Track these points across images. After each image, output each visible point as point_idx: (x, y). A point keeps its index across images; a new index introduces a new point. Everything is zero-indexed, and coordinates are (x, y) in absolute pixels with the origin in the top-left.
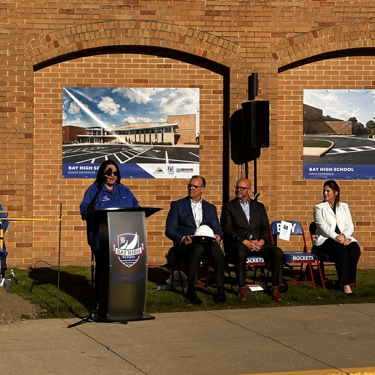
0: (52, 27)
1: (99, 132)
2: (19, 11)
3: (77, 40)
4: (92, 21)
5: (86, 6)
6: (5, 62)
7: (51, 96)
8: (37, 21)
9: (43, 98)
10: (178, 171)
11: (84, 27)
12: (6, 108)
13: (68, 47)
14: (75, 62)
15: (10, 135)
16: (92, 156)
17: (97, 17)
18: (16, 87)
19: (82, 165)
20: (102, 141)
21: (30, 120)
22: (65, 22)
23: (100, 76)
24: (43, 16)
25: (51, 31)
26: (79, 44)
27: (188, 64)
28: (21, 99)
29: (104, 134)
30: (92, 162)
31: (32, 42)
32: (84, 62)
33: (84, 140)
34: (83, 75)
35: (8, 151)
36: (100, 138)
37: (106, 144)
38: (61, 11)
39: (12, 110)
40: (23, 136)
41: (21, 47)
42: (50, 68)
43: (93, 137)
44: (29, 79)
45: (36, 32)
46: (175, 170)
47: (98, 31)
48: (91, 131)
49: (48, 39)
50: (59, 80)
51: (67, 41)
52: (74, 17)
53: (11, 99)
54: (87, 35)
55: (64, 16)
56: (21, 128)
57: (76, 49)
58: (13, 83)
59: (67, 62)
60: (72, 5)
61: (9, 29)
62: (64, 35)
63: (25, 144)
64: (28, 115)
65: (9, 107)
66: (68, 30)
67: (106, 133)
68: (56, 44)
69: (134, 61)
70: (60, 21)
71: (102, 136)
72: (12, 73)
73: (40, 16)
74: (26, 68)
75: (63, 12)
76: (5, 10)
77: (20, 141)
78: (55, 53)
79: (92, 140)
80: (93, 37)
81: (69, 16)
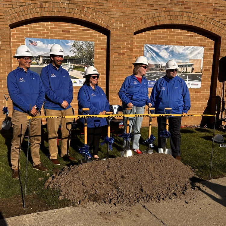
0: (144, 13)
1: (159, 66)
2: (128, 4)
3: (155, 20)
4: (162, 11)
5: (160, 3)
6: (121, 30)
7: (138, 48)
8: (137, 10)
9: (135, 49)
10: (192, 85)
11: (158, 14)
12: (121, 53)
13: (151, 23)
14: (150, 32)
15: (122, 67)
16: (155, 78)
17: (164, 9)
18: (126, 43)
19: (151, 81)
20: (160, 70)
21: (131, 60)
22: (150, 10)
23: (161, 39)
24: (140, 7)
25: (143, 15)
26: (156, 23)
27: (200, 35)
28: (128, 49)
29: (161, 67)
30: (155, 80)
31: (134, 20)
32: (154, 32)
33: (153, 70)
34: (154, 39)
35: (121, 74)
36: (160, 69)
37: (162, 72)
38: (148, 5)
39: (123, 54)
40: (128, 67)
41: (129, 23)
42: (139, 34)
43: (156, 69)
44: (131, 39)
45: (136, 15)
46: (191, 84)
47: (164, 16)
48: (156, 66)
49: (141, 19)
50: (143, 41)
51: (150, 21)
52: (154, 8)
53: (123, 49)
54: (159, 18)
55: (150, 7)
56: (127, 64)
57: (154, 25)
58: (124, 41)
59: (147, 32)
60: (153, 2)
61: (123, 13)
62: (149, 17)
63: (128, 71)
64: (130, 57)
65: (122, 53)
66: (151, 15)
67: (162, 67)
68: (145, 22)
69: (177, 33)
70: (148, 10)
71: (160, 68)
72: (124, 36)
73: (138, 7)
74: (130, 33)
75: (149, 5)
76: (122, 3)
77: (127, 70)
78: (144, 26)
79: (156, 70)
80: (162, 19)
81: (152, 8)
